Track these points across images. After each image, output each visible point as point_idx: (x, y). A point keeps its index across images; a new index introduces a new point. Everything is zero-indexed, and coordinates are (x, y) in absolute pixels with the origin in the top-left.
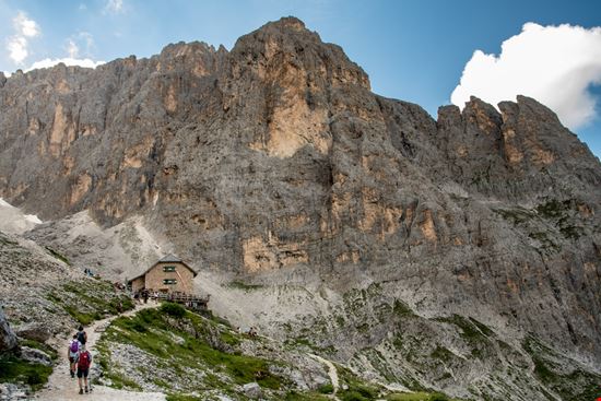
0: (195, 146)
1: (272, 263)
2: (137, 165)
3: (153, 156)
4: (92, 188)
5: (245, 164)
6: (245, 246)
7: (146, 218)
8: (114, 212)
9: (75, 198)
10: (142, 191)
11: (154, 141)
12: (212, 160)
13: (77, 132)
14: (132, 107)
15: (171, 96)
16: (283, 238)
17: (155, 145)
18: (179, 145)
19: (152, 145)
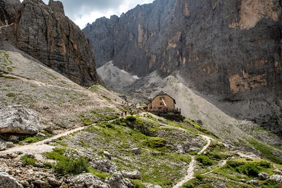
0: (200, 32)
1: (246, 87)
2: (175, 46)
3: (181, 40)
4: (157, 60)
5: (227, 36)
6: (230, 80)
7: (181, 71)
8: (167, 70)
9: (150, 66)
10: (178, 58)
11: (180, 33)
12: (209, 38)
13: (148, 36)
14: (169, 18)
15: (187, 9)
16: (251, 74)
17: (181, 35)
18: (192, 33)
19: (180, 35)
